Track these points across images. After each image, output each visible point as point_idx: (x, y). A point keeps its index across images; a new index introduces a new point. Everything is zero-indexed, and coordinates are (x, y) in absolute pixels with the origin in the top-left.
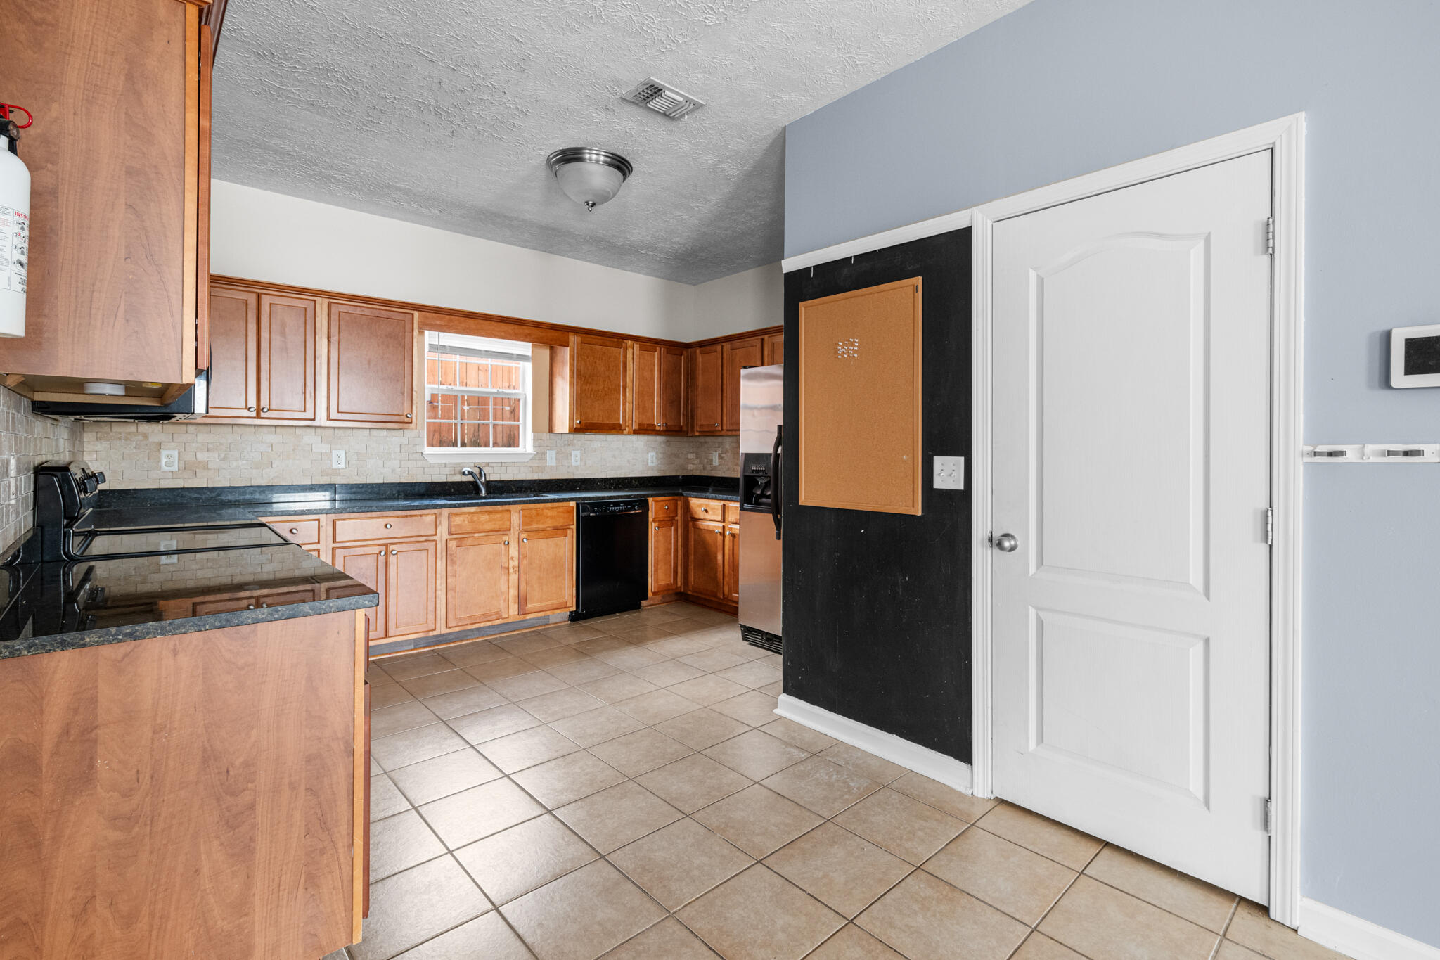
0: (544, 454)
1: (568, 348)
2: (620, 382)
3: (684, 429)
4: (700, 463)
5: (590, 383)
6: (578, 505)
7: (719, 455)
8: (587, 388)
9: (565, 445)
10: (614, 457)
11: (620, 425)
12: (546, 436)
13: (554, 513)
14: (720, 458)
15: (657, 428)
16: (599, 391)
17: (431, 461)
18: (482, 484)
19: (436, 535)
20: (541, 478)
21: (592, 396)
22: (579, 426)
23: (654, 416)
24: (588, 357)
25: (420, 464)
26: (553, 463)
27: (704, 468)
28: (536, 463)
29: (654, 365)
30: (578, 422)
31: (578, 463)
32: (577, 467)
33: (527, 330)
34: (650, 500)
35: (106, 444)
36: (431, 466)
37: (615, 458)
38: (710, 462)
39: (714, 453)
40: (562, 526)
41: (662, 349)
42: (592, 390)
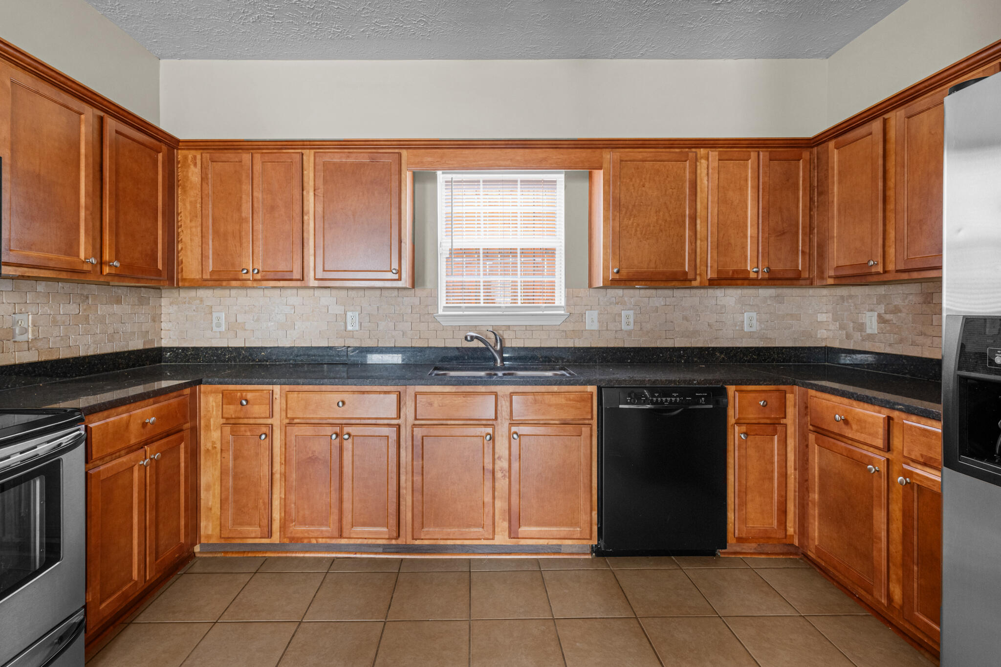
0: (582, 315)
1: (602, 171)
2: (685, 211)
3: (805, 275)
4: (842, 328)
5: (635, 216)
6: (600, 389)
7: (879, 316)
8: (630, 222)
9: (611, 304)
10: (685, 318)
11: (686, 273)
12: (584, 292)
13: (561, 400)
14: (881, 320)
15: (753, 275)
16: (649, 225)
17: (444, 324)
18: (496, 351)
19: (399, 417)
20: (577, 345)
21: (638, 233)
22: (617, 277)
23: (746, 257)
24: (631, 180)
25: (432, 326)
26: (595, 326)
27: (848, 336)
28: (570, 327)
29: (746, 180)
30: (615, 271)
31: (631, 327)
32: (629, 333)
33: (540, 154)
34: (731, 389)
35: (175, 307)
36: (444, 328)
37: (687, 321)
38: (861, 327)
39: (869, 314)
40: (573, 420)
41: (761, 154)
42: (638, 225)
